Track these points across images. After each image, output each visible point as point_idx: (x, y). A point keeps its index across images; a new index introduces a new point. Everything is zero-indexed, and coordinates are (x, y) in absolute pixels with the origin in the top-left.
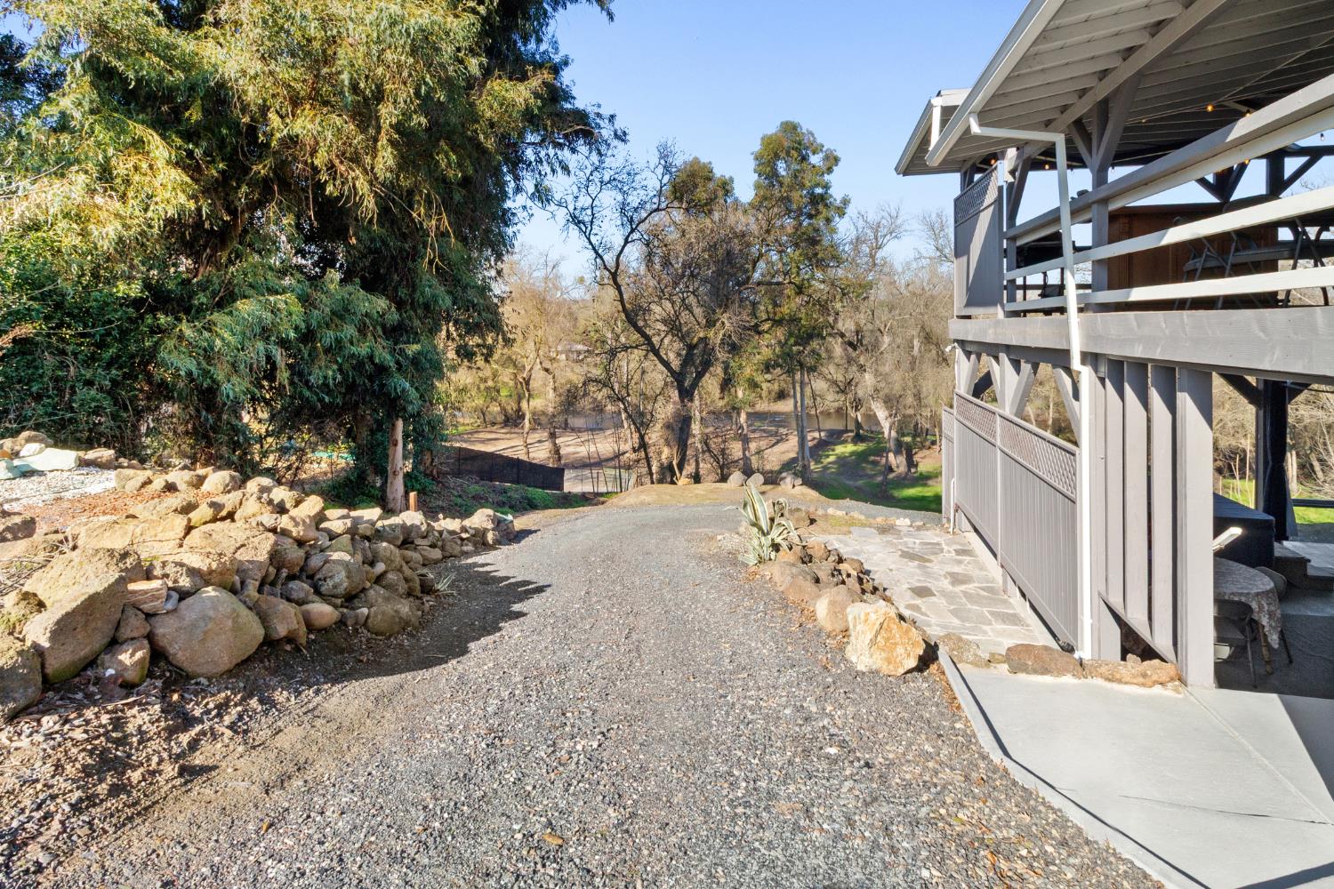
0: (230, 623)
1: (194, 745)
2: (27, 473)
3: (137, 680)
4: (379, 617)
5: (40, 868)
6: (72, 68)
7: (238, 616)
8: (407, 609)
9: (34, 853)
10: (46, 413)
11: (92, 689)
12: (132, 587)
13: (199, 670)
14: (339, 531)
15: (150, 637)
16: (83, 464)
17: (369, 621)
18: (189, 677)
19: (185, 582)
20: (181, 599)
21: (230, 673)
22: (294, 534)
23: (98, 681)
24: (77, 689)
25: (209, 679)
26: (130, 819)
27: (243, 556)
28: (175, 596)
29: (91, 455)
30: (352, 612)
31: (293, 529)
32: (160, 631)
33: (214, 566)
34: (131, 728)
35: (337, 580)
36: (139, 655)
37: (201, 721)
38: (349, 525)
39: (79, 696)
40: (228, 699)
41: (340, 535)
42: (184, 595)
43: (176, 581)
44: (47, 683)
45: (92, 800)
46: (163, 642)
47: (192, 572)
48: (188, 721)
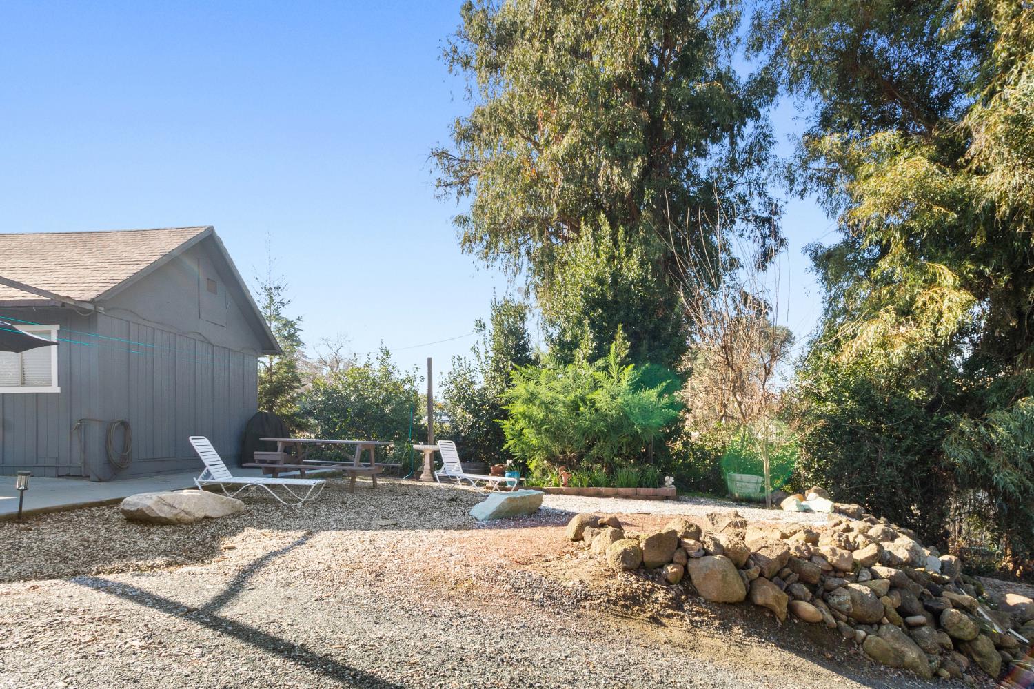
0: (720, 577)
1: (669, 616)
2: (807, 510)
3: (672, 581)
4: (873, 643)
5: (584, 607)
6: (895, 237)
7: (726, 575)
8: (914, 655)
9: (587, 604)
10: (862, 482)
11: (657, 576)
12: (686, 540)
13: (704, 594)
14: (883, 576)
15: (686, 567)
16: (837, 511)
17: (865, 642)
18: (698, 595)
19: (712, 548)
20: (705, 555)
21: (717, 603)
22: (829, 560)
23: (660, 574)
24: (651, 573)
25: (706, 601)
26: (618, 615)
27: (764, 552)
28: (703, 552)
29: (843, 506)
30: (850, 629)
31: (829, 557)
32: (690, 565)
33: (730, 547)
34: (654, 596)
35: (842, 599)
36: (675, 570)
37: (684, 611)
38: (893, 573)
39: (651, 576)
40: (707, 613)
41: (883, 578)
42: (707, 553)
43: (708, 547)
44: (643, 564)
45: (615, 603)
46: (691, 571)
47: (717, 544)
48: (680, 608)
